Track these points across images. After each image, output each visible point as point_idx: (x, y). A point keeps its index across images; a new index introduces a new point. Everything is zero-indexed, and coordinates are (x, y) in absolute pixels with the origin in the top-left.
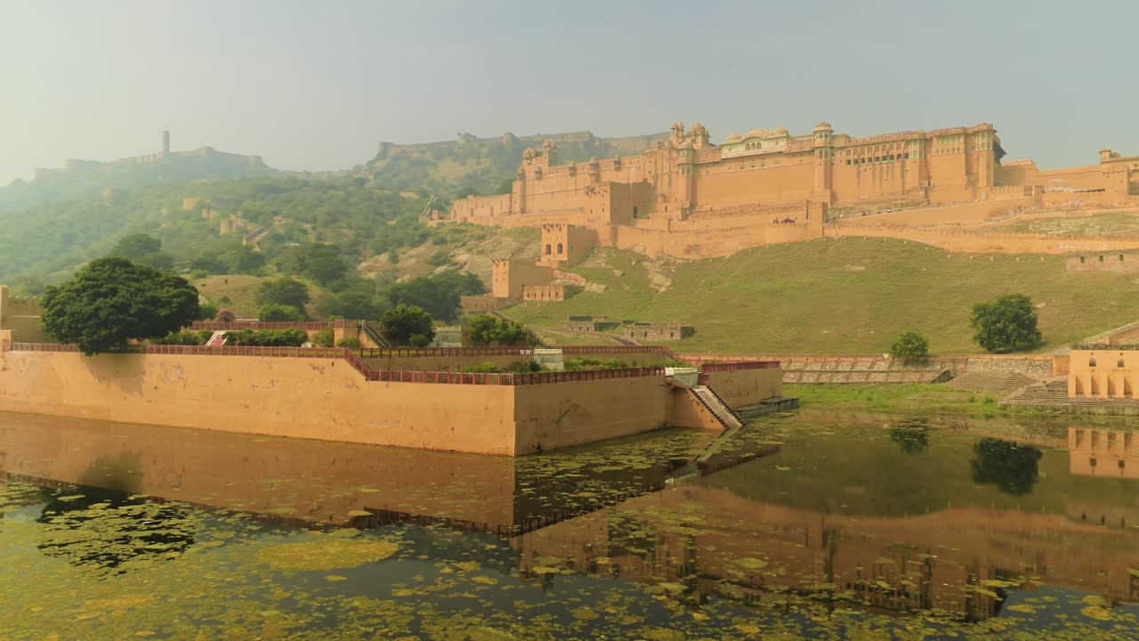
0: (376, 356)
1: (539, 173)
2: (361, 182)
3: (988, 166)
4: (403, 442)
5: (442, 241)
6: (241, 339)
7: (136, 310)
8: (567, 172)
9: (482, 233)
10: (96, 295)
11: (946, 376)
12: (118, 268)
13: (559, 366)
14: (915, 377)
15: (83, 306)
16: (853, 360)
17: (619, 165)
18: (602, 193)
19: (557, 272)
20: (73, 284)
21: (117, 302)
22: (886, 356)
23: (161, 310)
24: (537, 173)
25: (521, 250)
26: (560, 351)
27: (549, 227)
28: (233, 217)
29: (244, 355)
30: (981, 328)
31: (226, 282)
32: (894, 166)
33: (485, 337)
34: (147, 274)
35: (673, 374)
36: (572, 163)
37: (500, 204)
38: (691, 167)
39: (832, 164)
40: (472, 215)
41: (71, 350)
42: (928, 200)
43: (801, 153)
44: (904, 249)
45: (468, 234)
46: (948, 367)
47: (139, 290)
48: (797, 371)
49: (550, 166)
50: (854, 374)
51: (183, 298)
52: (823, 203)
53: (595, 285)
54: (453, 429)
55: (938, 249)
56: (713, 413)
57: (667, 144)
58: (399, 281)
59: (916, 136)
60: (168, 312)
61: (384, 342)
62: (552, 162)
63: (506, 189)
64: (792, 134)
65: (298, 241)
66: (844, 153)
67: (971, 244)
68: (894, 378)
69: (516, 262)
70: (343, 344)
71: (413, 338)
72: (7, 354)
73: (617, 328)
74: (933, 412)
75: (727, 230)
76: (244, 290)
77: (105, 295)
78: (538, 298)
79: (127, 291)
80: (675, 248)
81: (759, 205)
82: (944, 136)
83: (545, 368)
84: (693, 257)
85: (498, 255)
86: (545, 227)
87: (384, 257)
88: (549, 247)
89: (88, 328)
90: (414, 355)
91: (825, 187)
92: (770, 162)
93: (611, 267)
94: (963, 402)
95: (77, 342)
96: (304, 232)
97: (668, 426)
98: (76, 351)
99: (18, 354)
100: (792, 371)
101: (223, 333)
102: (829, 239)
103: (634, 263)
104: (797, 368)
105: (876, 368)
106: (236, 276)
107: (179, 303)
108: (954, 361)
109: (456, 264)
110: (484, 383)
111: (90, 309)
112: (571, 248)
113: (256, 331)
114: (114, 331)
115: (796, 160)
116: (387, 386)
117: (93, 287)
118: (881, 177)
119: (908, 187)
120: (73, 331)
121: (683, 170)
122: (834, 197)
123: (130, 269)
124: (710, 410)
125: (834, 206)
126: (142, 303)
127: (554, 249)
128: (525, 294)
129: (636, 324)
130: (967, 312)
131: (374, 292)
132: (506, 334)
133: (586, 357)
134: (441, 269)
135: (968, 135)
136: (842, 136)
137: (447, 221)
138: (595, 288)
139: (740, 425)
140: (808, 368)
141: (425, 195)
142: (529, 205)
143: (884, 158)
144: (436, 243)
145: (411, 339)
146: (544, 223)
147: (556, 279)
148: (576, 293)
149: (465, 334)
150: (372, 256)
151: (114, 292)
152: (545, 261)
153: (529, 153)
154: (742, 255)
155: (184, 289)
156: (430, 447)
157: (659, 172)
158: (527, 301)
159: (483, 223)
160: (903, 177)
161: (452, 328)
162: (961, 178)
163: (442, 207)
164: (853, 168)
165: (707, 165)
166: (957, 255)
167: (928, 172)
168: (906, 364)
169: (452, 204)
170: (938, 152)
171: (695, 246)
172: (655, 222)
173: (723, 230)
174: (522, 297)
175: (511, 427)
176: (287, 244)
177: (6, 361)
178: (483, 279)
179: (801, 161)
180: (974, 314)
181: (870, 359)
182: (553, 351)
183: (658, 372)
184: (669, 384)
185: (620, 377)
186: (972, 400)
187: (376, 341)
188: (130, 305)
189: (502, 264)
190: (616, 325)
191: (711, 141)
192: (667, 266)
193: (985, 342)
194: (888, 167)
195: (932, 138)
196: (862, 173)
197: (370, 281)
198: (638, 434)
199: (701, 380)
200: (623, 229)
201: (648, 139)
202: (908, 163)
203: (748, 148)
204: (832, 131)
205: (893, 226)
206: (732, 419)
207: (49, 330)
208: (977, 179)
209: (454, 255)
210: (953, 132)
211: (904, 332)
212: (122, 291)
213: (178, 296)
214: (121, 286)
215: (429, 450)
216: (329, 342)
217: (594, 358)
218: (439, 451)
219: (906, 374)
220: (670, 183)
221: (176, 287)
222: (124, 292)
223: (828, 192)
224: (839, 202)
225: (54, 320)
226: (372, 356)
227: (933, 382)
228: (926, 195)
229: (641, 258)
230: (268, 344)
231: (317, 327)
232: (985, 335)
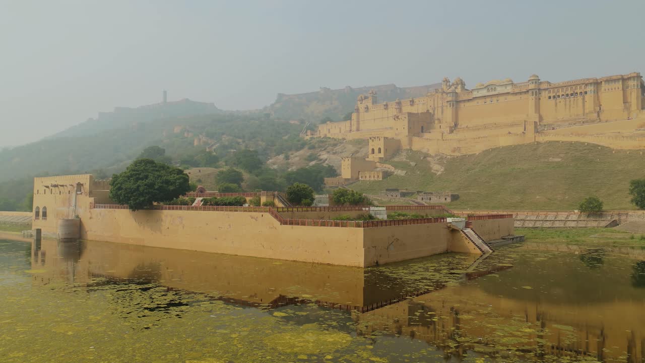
0: (285, 211)
1: (367, 108)
2: (268, 115)
3: (637, 98)
4: (301, 258)
5: (313, 147)
6: (211, 202)
7: (158, 187)
8: (383, 107)
9: (336, 142)
10: (138, 179)
11: (615, 224)
12: (148, 164)
13: (385, 217)
14: (595, 224)
15: (131, 185)
16: (556, 213)
17: (412, 103)
18: (403, 118)
19: (378, 164)
20: (126, 173)
21: (148, 182)
22: (576, 211)
23: (170, 186)
24: (365, 108)
25: (357, 152)
26: (384, 209)
27: (373, 139)
28: (201, 136)
29: (214, 210)
30: (636, 195)
31: (200, 171)
32: (578, 99)
33: (342, 200)
34: (163, 167)
35: (451, 221)
36: (385, 102)
37: (345, 126)
38: (454, 102)
39: (540, 99)
40: (329, 132)
41: (124, 208)
42: (600, 119)
43: (521, 93)
44: (585, 148)
45: (328, 143)
46: (616, 218)
47: (159, 176)
48: (521, 220)
49: (373, 104)
50: (556, 222)
51: (181, 180)
52: (535, 122)
53: (400, 171)
54: (329, 252)
55: (607, 147)
56: (475, 244)
57: (440, 90)
58: (290, 170)
59: (591, 81)
60: (174, 188)
61: (288, 204)
62: (375, 102)
63: (348, 118)
64: (515, 82)
65: (235, 149)
66: (547, 92)
67: (627, 145)
68: (582, 224)
69: (355, 158)
70: (265, 205)
71: (304, 201)
72: (92, 210)
73: (414, 195)
74: (607, 245)
75: (477, 138)
76: (209, 175)
77: (142, 179)
78: (368, 179)
79: (153, 176)
80: (447, 150)
81: (495, 124)
82: (609, 80)
83: (376, 218)
84: (457, 154)
85: (344, 155)
86: (371, 138)
87: (281, 157)
88: (373, 150)
89: (134, 196)
90: (305, 211)
91: (536, 112)
92: (501, 99)
93: (408, 161)
94: (626, 239)
95: (128, 203)
96: (238, 143)
97: (449, 251)
98: (127, 208)
99: (97, 210)
100: (518, 220)
101: (201, 199)
102: (538, 143)
103: (422, 158)
104: (521, 218)
105: (570, 219)
106: (205, 168)
107: (180, 183)
108: (619, 215)
109: (321, 160)
110: (346, 226)
111: (135, 186)
112: (386, 150)
113: (218, 198)
114: (147, 198)
115: (518, 97)
116: (292, 228)
117: (137, 174)
118: (570, 106)
119: (587, 111)
120: (126, 198)
121: (450, 104)
122: (541, 118)
123: (154, 165)
124: (473, 242)
125: (541, 124)
126: (161, 183)
127: (376, 151)
128: (360, 176)
129: (424, 193)
130: (627, 185)
131: (277, 176)
132: (354, 199)
133: (400, 212)
134: (313, 163)
135: (624, 80)
136: (546, 82)
137: (316, 136)
138: (400, 173)
139: (491, 251)
140: (528, 219)
141: (302, 122)
142: (362, 126)
143: (572, 95)
144: (310, 148)
145: (302, 202)
146: (370, 136)
147: (377, 168)
148: (390, 176)
149: (330, 199)
150: (275, 156)
151: (146, 177)
152: (371, 158)
153: (361, 97)
154: (486, 153)
155: (181, 176)
156: (316, 262)
157: (436, 106)
158: (361, 181)
159: (335, 137)
160: (584, 106)
161: (324, 196)
162: (621, 105)
163: (313, 129)
164: (552, 101)
165: (464, 101)
166: (618, 151)
167: (599, 102)
168: (588, 216)
169: (318, 127)
170: (605, 90)
171: (458, 148)
172: (434, 134)
173: (474, 139)
174: (358, 178)
175: (362, 251)
176: (229, 150)
177: (91, 214)
178: (336, 168)
179: (521, 97)
180: (631, 186)
181: (566, 213)
182: (381, 209)
183: (442, 220)
184: (449, 227)
185: (421, 223)
186: (632, 238)
187: (283, 203)
188: (155, 184)
189: (347, 159)
190: (413, 194)
191: (466, 87)
192: (441, 159)
193: (639, 203)
194: (574, 100)
195: (601, 82)
196: (558, 104)
197: (275, 170)
198: (431, 256)
199: (467, 225)
200: (416, 139)
201: (427, 87)
202: (587, 97)
203: (488, 90)
204: (539, 80)
205: (578, 135)
206: (486, 248)
207: (114, 198)
208: (631, 105)
209: (320, 155)
210: (615, 78)
211: (588, 197)
212: (151, 177)
213: (179, 179)
214: (150, 174)
215: (316, 263)
216: (258, 203)
217: (404, 212)
218: (321, 264)
219: (589, 222)
220: (442, 112)
221: (178, 174)
222: (152, 177)
223: (537, 115)
224: (544, 121)
225: (117, 192)
226: (283, 211)
227: (606, 227)
228: (598, 116)
229: (426, 155)
230: (225, 204)
231: (251, 195)
232: (639, 199)
